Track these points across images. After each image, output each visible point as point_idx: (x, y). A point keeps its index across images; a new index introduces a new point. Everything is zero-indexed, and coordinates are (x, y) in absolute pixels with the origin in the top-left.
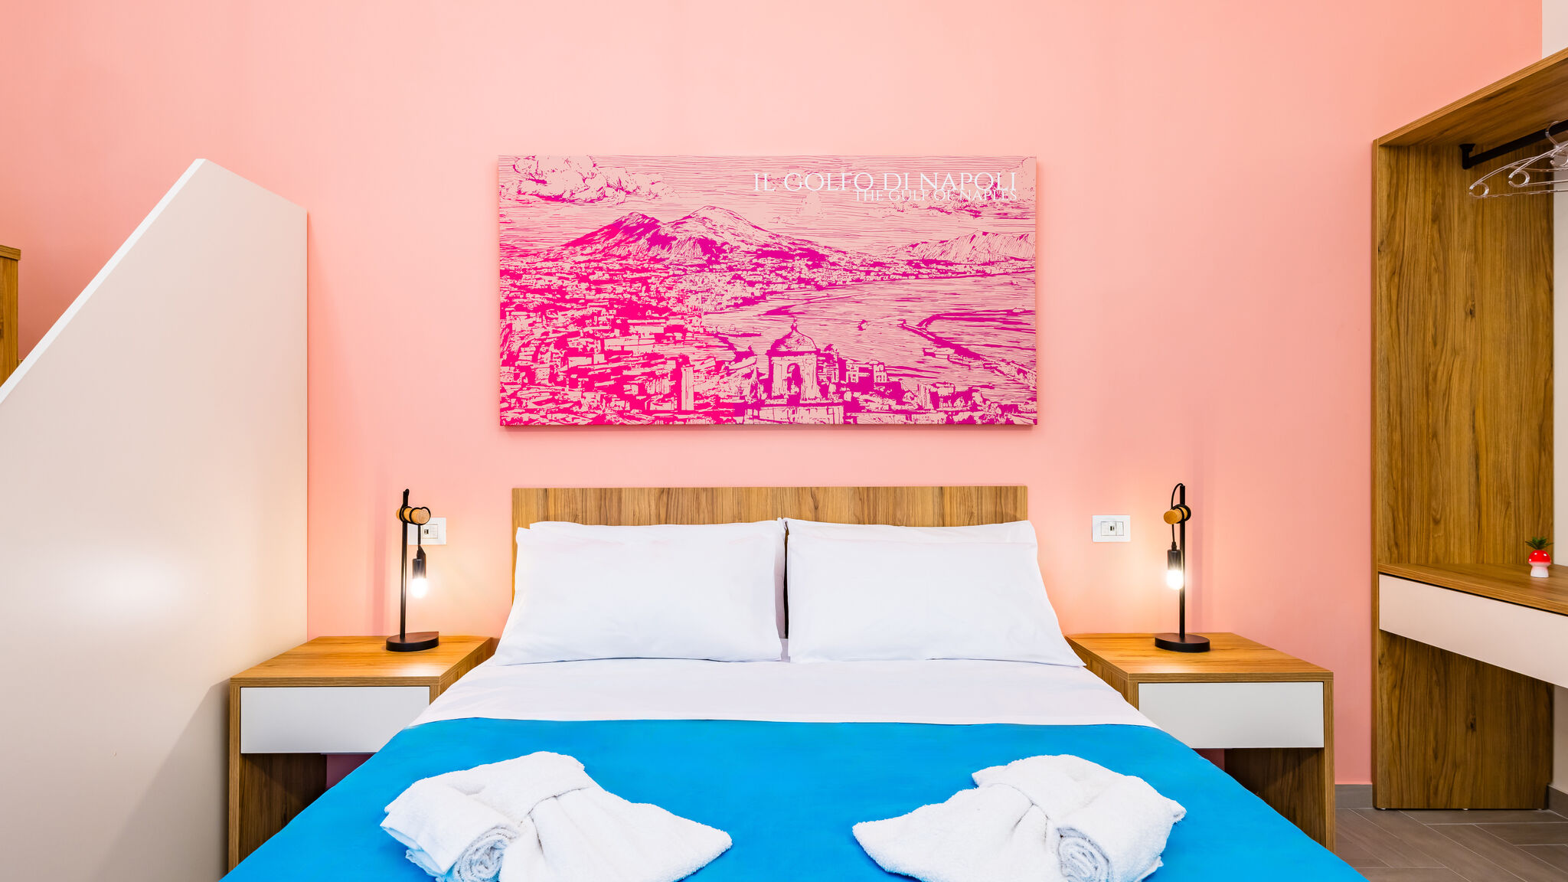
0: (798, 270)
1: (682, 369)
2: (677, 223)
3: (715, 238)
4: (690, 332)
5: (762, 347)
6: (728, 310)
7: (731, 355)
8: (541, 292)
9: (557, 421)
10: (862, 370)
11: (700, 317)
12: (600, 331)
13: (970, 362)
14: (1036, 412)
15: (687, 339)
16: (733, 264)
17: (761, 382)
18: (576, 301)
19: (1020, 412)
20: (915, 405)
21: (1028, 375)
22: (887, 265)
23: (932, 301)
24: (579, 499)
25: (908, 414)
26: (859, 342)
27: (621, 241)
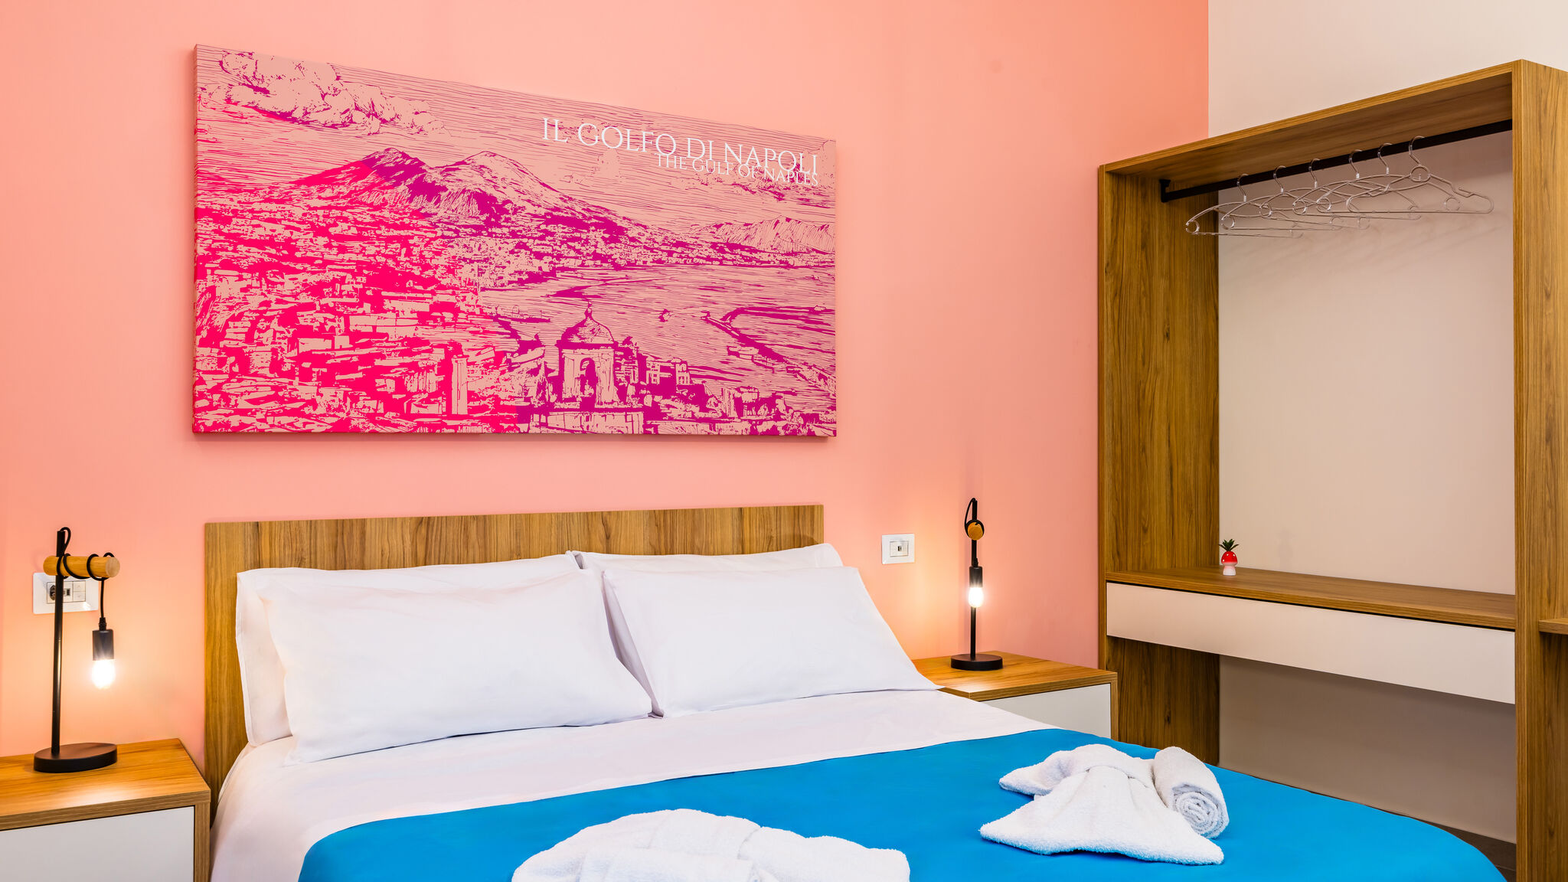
0: (593, 243)
1: (453, 360)
2: (447, 170)
3: (496, 194)
4: (464, 312)
5: (551, 337)
6: (510, 287)
7: (514, 345)
8: (259, 244)
9: (282, 426)
10: (663, 369)
11: (476, 294)
12: (343, 304)
13: (773, 364)
14: (835, 423)
15: (460, 321)
16: (517, 229)
18: (310, 261)
19: (821, 422)
20: (719, 412)
21: (828, 381)
22: (691, 246)
23: (737, 292)
24: (305, 536)
25: (712, 422)
26: (659, 335)
27: (373, 185)
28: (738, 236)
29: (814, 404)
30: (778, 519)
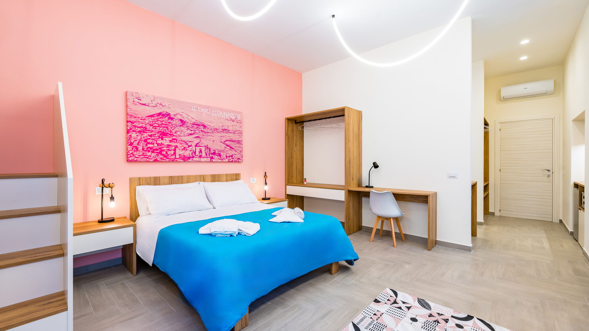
0: (201, 128)
1: (176, 149)
2: (175, 115)
3: (184, 120)
4: (178, 140)
5: (194, 145)
6: (186, 136)
7: (187, 146)
8: (140, 127)
9: (144, 160)
10: (213, 150)
11: (180, 137)
12: (156, 138)
13: (232, 150)
14: (243, 160)
15: (177, 142)
16: (188, 126)
17: (194, 152)
18: (150, 131)
19: (240, 159)
21: (241, 152)
22: (218, 129)
23: (226, 137)
24: (149, 180)
25: (222, 159)
26: (213, 145)
27: (161, 117)
28: (226, 128)
29: (239, 156)
30: (233, 176)
